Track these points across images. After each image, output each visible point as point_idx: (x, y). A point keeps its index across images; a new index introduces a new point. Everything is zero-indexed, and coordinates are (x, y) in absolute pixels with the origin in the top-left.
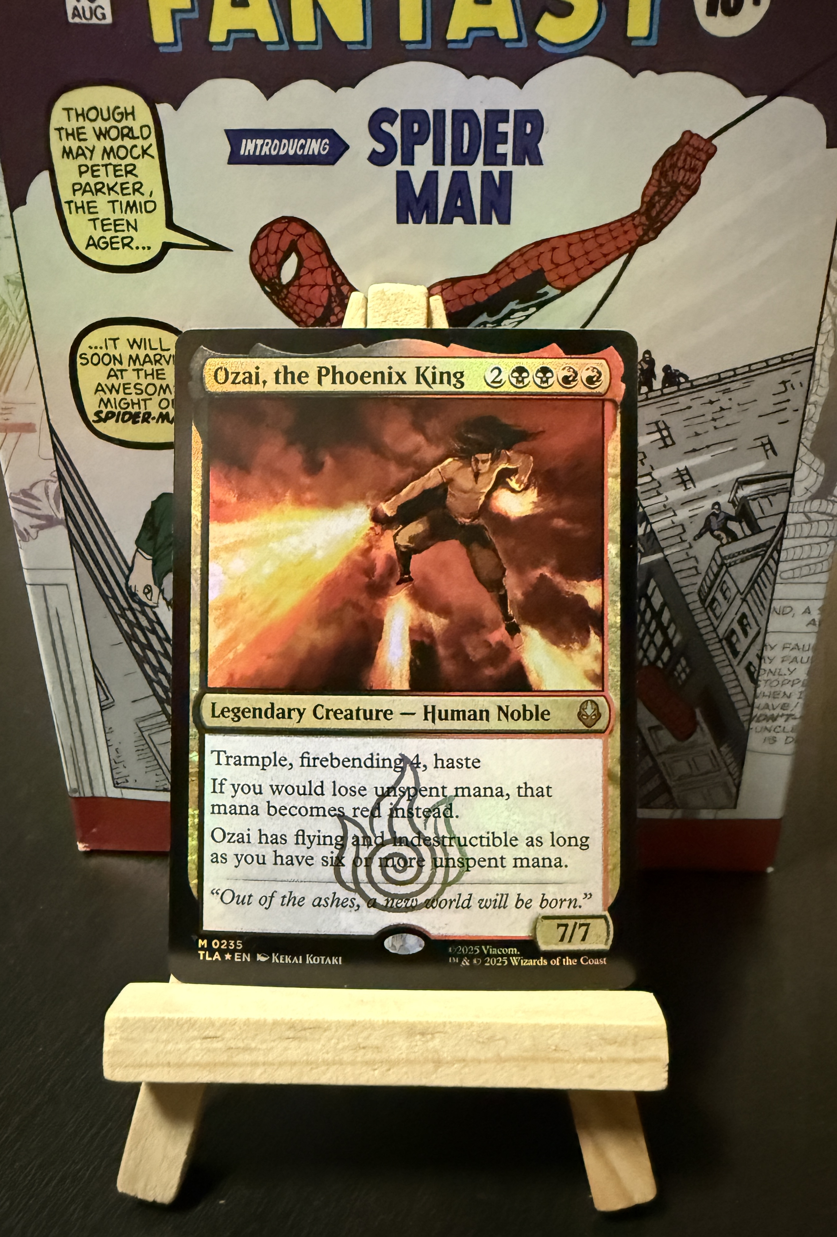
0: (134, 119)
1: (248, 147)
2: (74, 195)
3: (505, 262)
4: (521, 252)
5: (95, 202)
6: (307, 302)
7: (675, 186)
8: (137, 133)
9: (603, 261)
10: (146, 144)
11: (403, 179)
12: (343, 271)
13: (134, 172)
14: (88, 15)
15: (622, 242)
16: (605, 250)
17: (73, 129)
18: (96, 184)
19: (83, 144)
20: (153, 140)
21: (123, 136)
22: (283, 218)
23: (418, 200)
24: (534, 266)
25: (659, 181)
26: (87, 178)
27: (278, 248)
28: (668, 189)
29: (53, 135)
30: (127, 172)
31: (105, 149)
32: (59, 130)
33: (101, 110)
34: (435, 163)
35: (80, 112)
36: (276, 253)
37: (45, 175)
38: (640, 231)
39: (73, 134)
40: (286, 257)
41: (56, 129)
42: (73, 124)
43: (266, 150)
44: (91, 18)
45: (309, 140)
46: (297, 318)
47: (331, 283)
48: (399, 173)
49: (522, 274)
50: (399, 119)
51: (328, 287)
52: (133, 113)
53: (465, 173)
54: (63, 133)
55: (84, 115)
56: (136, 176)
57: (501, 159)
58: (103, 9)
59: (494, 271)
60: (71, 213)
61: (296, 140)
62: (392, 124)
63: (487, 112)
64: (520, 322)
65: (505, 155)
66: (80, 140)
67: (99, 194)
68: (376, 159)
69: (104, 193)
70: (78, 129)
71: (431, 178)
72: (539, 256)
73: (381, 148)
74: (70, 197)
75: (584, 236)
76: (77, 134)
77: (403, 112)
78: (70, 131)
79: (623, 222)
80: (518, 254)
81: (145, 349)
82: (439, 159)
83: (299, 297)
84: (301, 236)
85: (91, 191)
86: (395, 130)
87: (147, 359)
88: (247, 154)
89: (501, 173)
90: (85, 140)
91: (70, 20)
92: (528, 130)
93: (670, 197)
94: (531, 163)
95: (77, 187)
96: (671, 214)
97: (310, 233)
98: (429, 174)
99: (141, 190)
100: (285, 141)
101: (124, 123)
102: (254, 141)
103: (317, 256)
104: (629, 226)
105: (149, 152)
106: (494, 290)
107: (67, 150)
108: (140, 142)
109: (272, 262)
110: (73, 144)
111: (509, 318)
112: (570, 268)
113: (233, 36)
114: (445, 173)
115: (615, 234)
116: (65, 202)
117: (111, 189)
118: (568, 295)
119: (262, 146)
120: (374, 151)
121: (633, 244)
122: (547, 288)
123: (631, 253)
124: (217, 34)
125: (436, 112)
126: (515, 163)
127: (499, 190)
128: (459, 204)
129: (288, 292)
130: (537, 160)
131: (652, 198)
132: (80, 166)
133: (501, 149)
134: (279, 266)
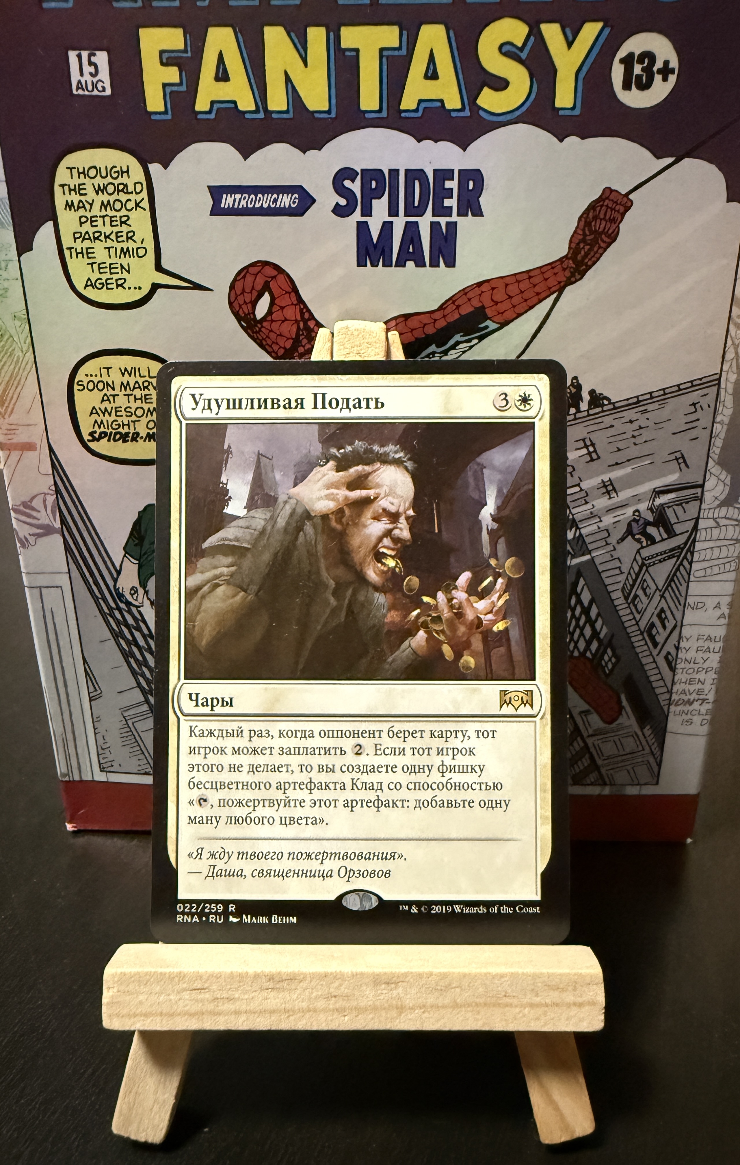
0: (129, 177)
1: (228, 201)
2: (75, 242)
3: (452, 300)
4: (464, 292)
5: (93, 248)
6: (278, 335)
7: (597, 234)
8: (131, 188)
9: (535, 300)
10: (139, 198)
11: (362, 228)
12: (310, 307)
13: (127, 222)
14: (90, 88)
15: (552, 282)
16: (538, 289)
17: (75, 185)
18: (94, 233)
19: (83, 198)
20: (145, 194)
21: (119, 191)
22: (258, 262)
23: (375, 246)
24: (476, 303)
25: (584, 230)
26: (87, 227)
27: (253, 288)
28: (592, 237)
29: (58, 190)
30: (122, 223)
31: (103, 202)
32: (63, 186)
33: (100, 168)
34: (390, 215)
35: (81, 170)
36: (251, 292)
37: (50, 224)
38: (568, 273)
39: (75, 190)
40: (260, 296)
41: (60, 185)
42: (75, 182)
43: (243, 203)
44: (93, 90)
45: (281, 195)
46: (270, 350)
47: (299, 318)
48: (358, 223)
49: (466, 310)
50: (359, 177)
51: (296, 321)
52: (127, 172)
53: (417, 223)
54: (66, 188)
55: (84, 173)
56: (130, 226)
57: (448, 212)
58: (103, 83)
59: (441, 308)
60: (71, 258)
61: (270, 195)
62: (353, 181)
63: (435, 171)
64: (464, 352)
65: (451, 208)
66: (81, 195)
67: (96, 241)
68: (339, 211)
69: (102, 241)
70: (79, 185)
71: (387, 227)
72: (480, 295)
73: (343, 202)
74: (71, 244)
75: (519, 277)
76: (79, 189)
77: (362, 170)
78: (72, 187)
79: (553, 265)
80: (462, 293)
81: (135, 377)
82: (393, 211)
83: (271, 331)
84: (274, 277)
85: (90, 238)
86: (356, 187)
87: (137, 386)
88: (226, 206)
89: (448, 224)
90: (86, 194)
91: (75, 92)
92: (471, 186)
93: (593, 243)
94: (474, 215)
95: (77, 235)
96: (594, 259)
97: (282, 276)
98: (385, 223)
99: (133, 238)
100: (260, 196)
101: (120, 180)
102: (233, 195)
103: (287, 295)
104: (558, 269)
105: (140, 205)
106: (441, 324)
107: (70, 204)
108: (133, 197)
109: (248, 301)
110: (75, 198)
111: (455, 349)
112: (506, 305)
113: (216, 106)
114: (399, 224)
115: (546, 275)
116: (67, 249)
117: (107, 237)
118: (506, 328)
119: (240, 200)
120: (337, 204)
121: (562, 284)
122: (488, 323)
123: (561, 291)
124: (202, 104)
125: (390, 171)
126: (459, 215)
127: (446, 238)
128: (411, 250)
129: (262, 327)
130: (478, 212)
131: (578, 244)
132: (81, 217)
133: (447, 203)
134: (254, 304)
